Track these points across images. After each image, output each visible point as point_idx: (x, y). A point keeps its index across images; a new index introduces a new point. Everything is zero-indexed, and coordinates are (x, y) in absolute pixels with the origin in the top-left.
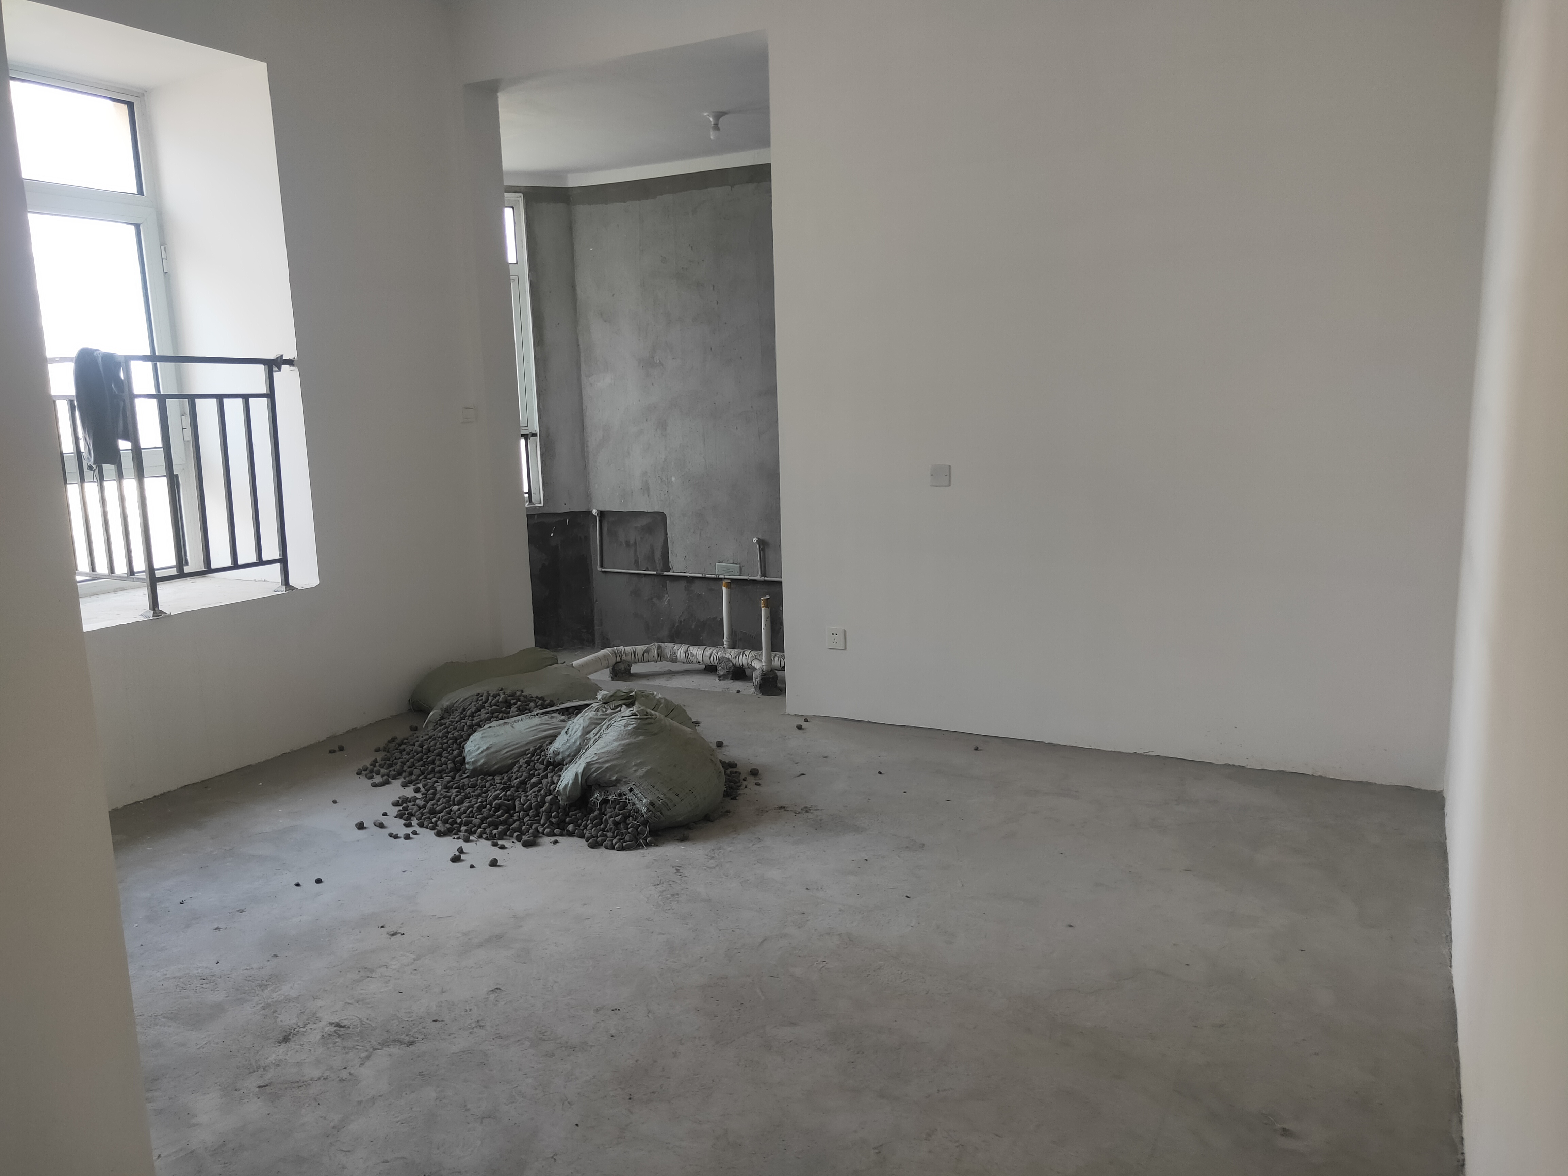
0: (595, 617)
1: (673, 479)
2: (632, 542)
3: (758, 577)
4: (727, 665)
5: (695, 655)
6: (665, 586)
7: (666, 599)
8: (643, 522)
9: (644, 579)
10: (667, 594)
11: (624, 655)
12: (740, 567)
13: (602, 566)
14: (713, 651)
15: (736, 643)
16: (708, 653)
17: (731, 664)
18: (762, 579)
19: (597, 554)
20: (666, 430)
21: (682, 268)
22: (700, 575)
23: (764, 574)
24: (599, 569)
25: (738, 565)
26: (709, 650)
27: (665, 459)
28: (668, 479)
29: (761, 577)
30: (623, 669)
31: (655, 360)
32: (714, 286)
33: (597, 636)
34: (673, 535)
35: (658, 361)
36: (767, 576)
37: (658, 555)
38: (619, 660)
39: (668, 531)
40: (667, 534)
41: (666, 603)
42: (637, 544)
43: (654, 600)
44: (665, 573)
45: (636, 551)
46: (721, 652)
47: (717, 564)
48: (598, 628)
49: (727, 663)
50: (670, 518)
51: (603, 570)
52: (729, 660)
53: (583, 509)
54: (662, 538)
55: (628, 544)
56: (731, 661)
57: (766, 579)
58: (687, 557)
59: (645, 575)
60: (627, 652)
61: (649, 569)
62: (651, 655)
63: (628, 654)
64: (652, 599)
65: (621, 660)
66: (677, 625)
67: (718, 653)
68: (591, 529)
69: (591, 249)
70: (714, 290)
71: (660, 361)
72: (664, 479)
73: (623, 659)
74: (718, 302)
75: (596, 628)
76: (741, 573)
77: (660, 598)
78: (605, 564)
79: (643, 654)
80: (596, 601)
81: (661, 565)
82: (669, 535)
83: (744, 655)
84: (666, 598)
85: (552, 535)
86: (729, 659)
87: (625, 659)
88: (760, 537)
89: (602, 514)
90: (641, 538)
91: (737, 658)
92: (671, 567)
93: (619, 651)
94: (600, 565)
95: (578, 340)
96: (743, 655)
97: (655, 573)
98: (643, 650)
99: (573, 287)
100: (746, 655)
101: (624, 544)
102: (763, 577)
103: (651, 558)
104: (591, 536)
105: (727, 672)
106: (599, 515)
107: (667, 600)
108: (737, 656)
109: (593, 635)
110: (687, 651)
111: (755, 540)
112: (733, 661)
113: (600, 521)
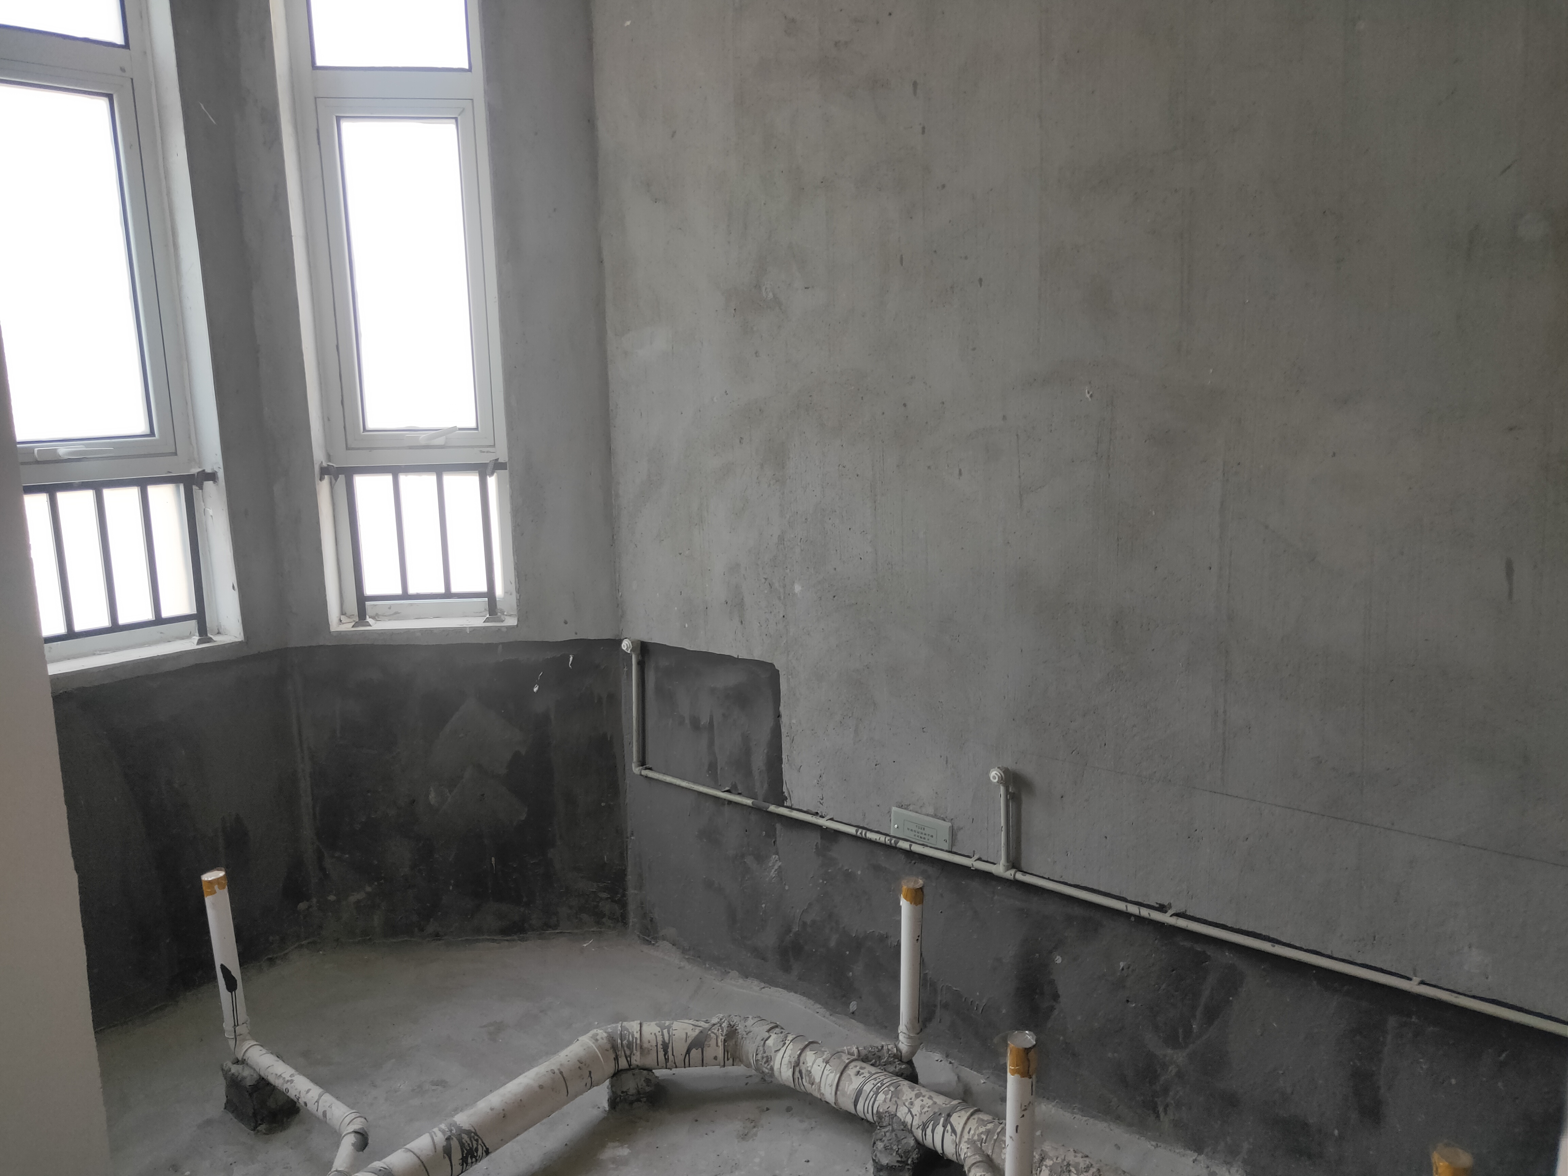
0: (629, 869)
1: (798, 588)
2: (704, 721)
3: (999, 869)
4: (899, 1142)
5: (817, 1080)
6: (771, 834)
7: (774, 866)
8: (728, 679)
9: (727, 809)
10: (777, 854)
11: (638, 1053)
12: (952, 829)
13: (643, 763)
14: (864, 1084)
15: (934, 1012)
16: (852, 1084)
17: (912, 1142)
18: (1009, 874)
19: (632, 733)
20: (783, 468)
21: (836, 44)
22: (852, 830)
23: (1014, 864)
24: (636, 770)
25: (950, 824)
26: (853, 1078)
27: (781, 539)
28: (784, 586)
29: (1007, 869)
30: (632, 1091)
31: (764, 294)
32: (915, 84)
33: (632, 907)
34: (794, 721)
35: (771, 295)
36: (1024, 866)
37: (759, 761)
38: (623, 1063)
39: (781, 708)
40: (779, 716)
41: (773, 873)
42: (715, 727)
43: (749, 860)
44: (773, 808)
45: (711, 743)
46: (886, 1093)
47: (894, 809)
48: (633, 891)
49: (900, 1134)
50: (788, 679)
51: (644, 772)
52: (906, 1129)
53: (607, 635)
54: (768, 724)
55: (696, 725)
56: (911, 1132)
57: (1020, 876)
58: (824, 776)
59: (730, 802)
60: (646, 1045)
61: (740, 788)
62: (709, 1053)
63: (649, 1051)
64: (743, 856)
65: (630, 1065)
66: (796, 929)
67: (877, 1093)
68: (624, 676)
69: (628, 23)
70: (915, 93)
71: (774, 295)
72: (777, 585)
73: (634, 1062)
74: (924, 128)
75: (631, 891)
76: (953, 844)
77: (761, 859)
78: (650, 761)
79: (688, 1052)
80: (632, 834)
81: (766, 786)
82: (784, 720)
83: (949, 1128)
84: (774, 862)
85: (535, 689)
86: (904, 1124)
87: (638, 1063)
88: (1010, 764)
89: (644, 649)
90: (724, 715)
91: (929, 1131)
92: (786, 794)
93: (625, 1042)
94: (639, 761)
95: (599, 251)
96: (944, 1126)
97: (749, 802)
98: (689, 1041)
99: (590, 122)
100: (954, 1131)
101: (687, 721)
102: (1012, 872)
103: (743, 764)
104: (623, 694)
105: (898, 1161)
106: (638, 651)
107: (776, 867)
108: (928, 1121)
109: (623, 904)
110: (797, 1064)
111: (994, 775)
112: (919, 1133)
113: (641, 665)
